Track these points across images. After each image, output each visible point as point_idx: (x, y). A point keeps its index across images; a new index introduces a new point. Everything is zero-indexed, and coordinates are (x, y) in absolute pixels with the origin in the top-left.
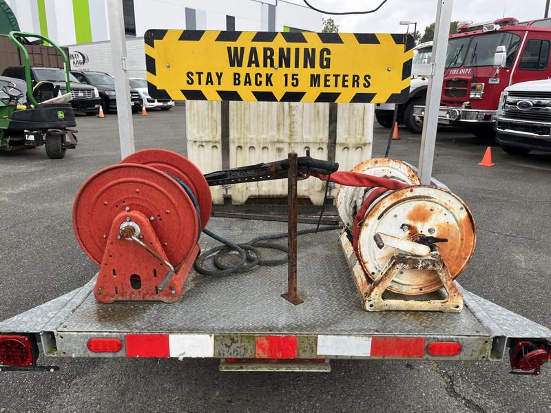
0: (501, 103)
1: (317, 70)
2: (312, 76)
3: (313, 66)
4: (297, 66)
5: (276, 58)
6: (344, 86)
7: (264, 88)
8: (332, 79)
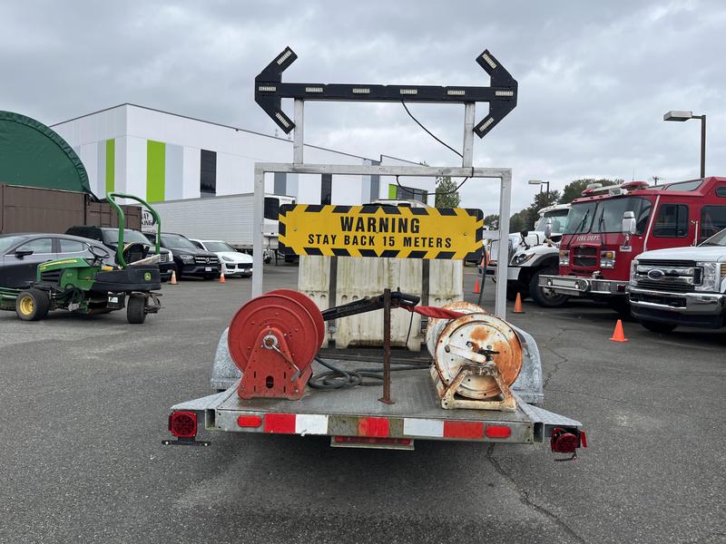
0: (632, 273)
1: (409, 234)
2: (405, 238)
3: (405, 231)
4: (393, 231)
5: (377, 225)
6: (430, 246)
7: (367, 247)
8: (421, 241)
